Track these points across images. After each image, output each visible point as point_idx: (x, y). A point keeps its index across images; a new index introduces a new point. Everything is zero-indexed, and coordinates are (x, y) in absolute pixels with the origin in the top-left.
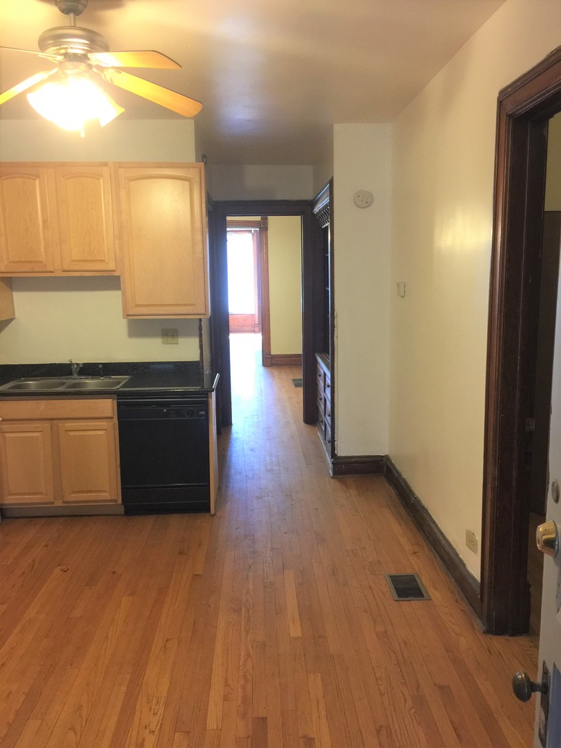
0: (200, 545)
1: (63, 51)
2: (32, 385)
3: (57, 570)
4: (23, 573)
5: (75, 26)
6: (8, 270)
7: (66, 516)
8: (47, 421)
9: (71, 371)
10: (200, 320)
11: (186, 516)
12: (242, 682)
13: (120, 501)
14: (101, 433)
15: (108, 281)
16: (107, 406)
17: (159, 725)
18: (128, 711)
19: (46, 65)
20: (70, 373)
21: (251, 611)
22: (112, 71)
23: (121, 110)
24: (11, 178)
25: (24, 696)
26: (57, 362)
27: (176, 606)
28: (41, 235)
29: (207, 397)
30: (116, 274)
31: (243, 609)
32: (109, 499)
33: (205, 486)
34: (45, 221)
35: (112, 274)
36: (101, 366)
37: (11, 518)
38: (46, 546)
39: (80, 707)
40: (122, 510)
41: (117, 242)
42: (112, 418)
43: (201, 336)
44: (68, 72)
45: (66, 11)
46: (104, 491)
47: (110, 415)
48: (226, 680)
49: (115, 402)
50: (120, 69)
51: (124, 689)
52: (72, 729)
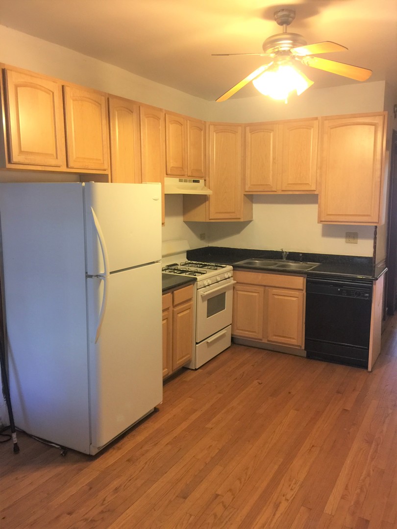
0: (354, 390)
1: (276, 50)
2: (257, 263)
3: (256, 382)
4: (236, 379)
5: (286, 33)
6: (251, 190)
7: (270, 350)
8: (262, 287)
9: (282, 256)
10: (376, 227)
11: (350, 368)
12: (358, 491)
13: (303, 347)
14: (294, 299)
15: (310, 198)
16: (300, 282)
17: (293, 497)
18: (275, 481)
19: (267, 60)
20: (282, 258)
21: (380, 445)
22: (308, 57)
23: (312, 83)
24: (257, 132)
25: (218, 451)
26: (275, 250)
27: (325, 426)
28: (271, 168)
29: (372, 284)
30: (316, 193)
31: (374, 444)
32: (296, 344)
33: (365, 349)
34: (274, 159)
35: (313, 193)
36: (301, 255)
37: (238, 344)
38: (253, 366)
39: (247, 468)
40: (304, 354)
41: (318, 171)
42: (303, 290)
43: (375, 238)
44: (279, 63)
45: (281, 24)
46: (293, 338)
47: (301, 288)
48: (347, 486)
49: (305, 279)
50: (313, 56)
51: (276, 467)
52: (240, 479)
